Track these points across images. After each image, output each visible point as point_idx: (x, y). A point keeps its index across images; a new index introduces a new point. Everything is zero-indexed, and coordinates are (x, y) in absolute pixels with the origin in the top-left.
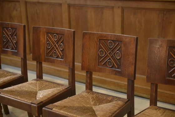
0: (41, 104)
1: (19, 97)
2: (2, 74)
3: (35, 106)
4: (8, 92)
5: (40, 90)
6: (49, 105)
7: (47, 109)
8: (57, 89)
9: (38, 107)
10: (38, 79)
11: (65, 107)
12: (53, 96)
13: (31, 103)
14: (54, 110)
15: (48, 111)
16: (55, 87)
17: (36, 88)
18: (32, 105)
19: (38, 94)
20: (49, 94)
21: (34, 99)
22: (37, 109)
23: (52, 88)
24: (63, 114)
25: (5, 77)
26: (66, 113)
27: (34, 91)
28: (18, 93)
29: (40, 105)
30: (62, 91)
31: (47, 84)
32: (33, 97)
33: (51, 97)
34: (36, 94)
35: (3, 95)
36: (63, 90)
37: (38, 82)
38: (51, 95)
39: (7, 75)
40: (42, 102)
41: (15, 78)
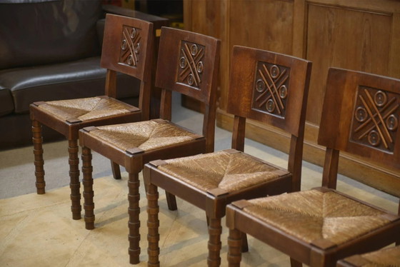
0: (334, 250)
1: (283, 224)
2: (246, 164)
3: (320, 255)
4: (258, 209)
5: (330, 215)
6: (351, 257)
8: (372, 220)
9: (327, 257)
10: (326, 188)
12: (361, 235)
13: (311, 244)
16: (365, 215)
17: (320, 209)
18: (313, 249)
19: (326, 225)
20: (353, 228)
21: (317, 235)
22: (323, 261)
23: (358, 215)
25: (251, 172)
27: (317, 215)
28: (281, 215)
30: (382, 226)
31: (347, 204)
32: (315, 231)
33: (357, 237)
34: (320, 223)
35: (249, 214)
36: (386, 225)
37: (325, 194)
38: (357, 233)
39: (257, 167)
40: (335, 246)
41: (274, 178)
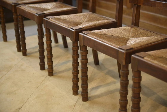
0: (131, 51)
1: (106, 40)
2: (95, 18)
3: (123, 52)
4: (95, 34)
5: (133, 37)
6: (140, 53)
7: (137, 57)
8: (155, 38)
9: (127, 54)
10: (133, 26)
11: (160, 57)
12: (147, 44)
13: (119, 48)
14: (146, 60)
15: (138, 59)
16: (152, 36)
17: (128, 35)
18: (120, 50)
19: (130, 41)
20: (144, 41)
21: (123, 44)
22: (125, 56)
23: (148, 36)
24: (156, 65)
25: (97, 21)
26: (162, 64)
27: (126, 37)
28: (106, 36)
29: (129, 51)
30: (160, 41)
31: (143, 32)
32: (123, 43)
33: (145, 45)
34: (127, 40)
35: (90, 36)
36: (162, 40)
37: (132, 28)
38: (145, 43)
39: (100, 19)
40: (132, 49)
41: (107, 22)
